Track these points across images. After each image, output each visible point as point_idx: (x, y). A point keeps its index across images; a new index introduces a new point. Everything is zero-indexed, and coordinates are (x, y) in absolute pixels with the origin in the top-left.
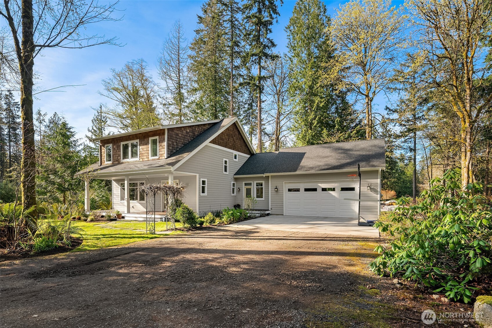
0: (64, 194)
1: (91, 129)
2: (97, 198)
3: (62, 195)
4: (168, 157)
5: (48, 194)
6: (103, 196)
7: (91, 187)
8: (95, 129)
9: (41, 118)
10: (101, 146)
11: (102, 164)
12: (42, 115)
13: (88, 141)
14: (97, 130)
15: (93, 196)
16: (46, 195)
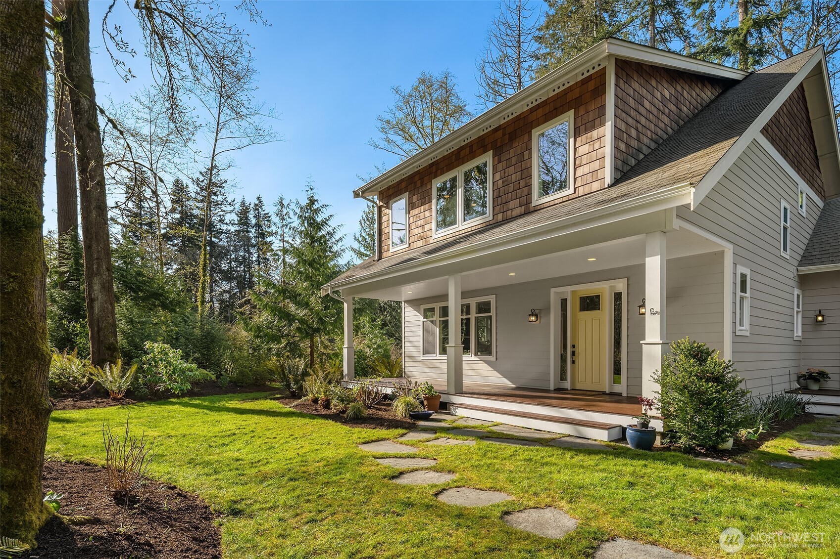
0: (312, 341)
1: (358, 235)
2: (368, 349)
3: (308, 342)
4: (616, 182)
5: (284, 342)
6: (379, 347)
7: (357, 329)
8: (364, 235)
9: (285, 211)
10: (380, 208)
11: (384, 255)
12: (286, 205)
13: (355, 256)
14: (367, 237)
15: (361, 347)
16: (279, 342)
